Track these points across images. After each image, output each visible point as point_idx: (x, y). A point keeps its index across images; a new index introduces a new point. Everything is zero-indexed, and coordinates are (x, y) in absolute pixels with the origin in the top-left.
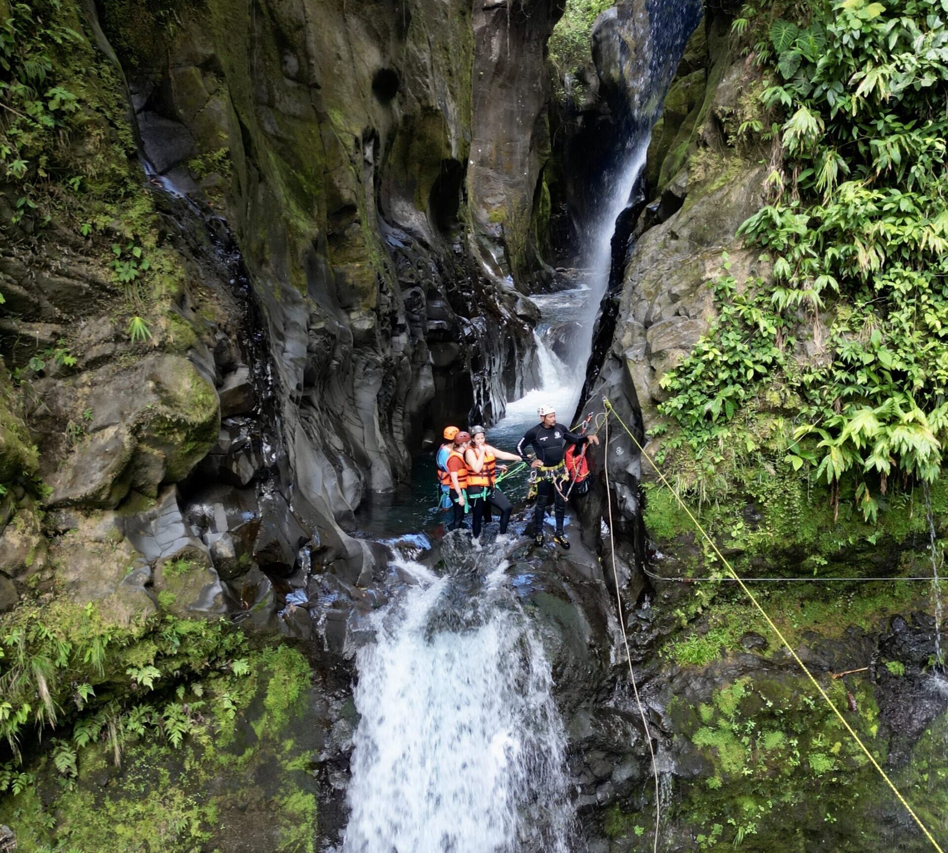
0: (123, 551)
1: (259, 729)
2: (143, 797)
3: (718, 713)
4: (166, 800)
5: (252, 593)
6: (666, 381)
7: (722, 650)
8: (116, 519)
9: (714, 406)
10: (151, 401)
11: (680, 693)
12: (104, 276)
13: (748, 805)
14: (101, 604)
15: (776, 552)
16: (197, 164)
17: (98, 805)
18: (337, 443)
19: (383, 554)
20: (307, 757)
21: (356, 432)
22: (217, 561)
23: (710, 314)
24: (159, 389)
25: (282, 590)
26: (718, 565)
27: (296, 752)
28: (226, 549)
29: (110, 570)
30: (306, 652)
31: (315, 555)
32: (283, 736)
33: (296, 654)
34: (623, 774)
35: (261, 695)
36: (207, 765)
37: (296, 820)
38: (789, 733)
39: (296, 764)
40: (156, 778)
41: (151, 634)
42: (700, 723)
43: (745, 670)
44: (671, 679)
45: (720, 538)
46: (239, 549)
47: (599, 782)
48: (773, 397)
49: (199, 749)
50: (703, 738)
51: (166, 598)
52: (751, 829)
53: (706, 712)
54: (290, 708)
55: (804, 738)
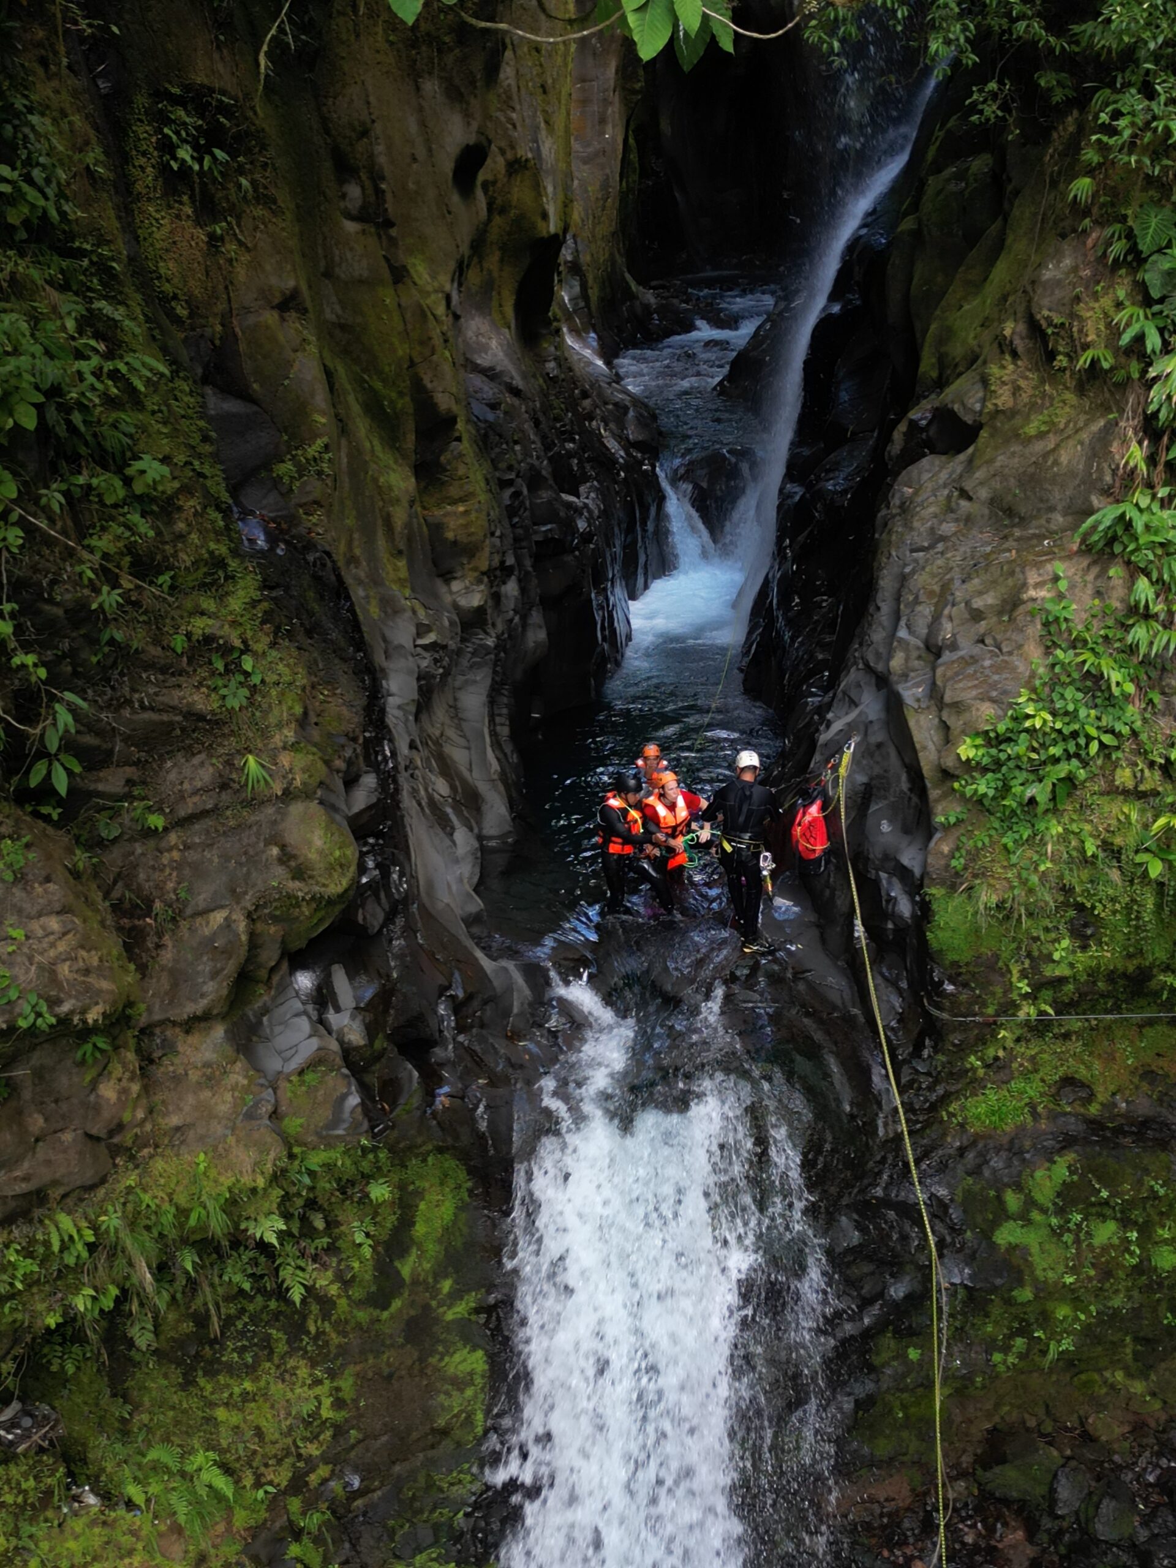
0: (238, 1075)
1: (405, 1269)
2: (251, 1370)
3: (1030, 1203)
4: (285, 1375)
5: (391, 1089)
6: (966, 750)
7: (1032, 1106)
8: (226, 1032)
9: (1039, 791)
10: (278, 878)
11: (975, 1172)
12: (200, 701)
13: (1062, 1312)
14: (218, 1154)
15: (1111, 977)
16: (286, 468)
17: (188, 1383)
18: (442, 787)
19: (537, 977)
20: (470, 1301)
21: (458, 755)
22: (348, 1052)
23: (1034, 652)
24: (286, 857)
25: (431, 1079)
26: (1032, 997)
27: (456, 1295)
28: (356, 1036)
29: (224, 1103)
30: (463, 1156)
31: (458, 1007)
32: (439, 1274)
33: (450, 1163)
34: (898, 1291)
35: (406, 1222)
36: (340, 1327)
37: (459, 1384)
38: (1126, 1223)
39: (460, 1309)
40: (267, 1345)
41: (278, 1177)
42: (1002, 1215)
43: (1067, 1142)
44: (962, 1151)
45: (1038, 960)
46: (371, 1030)
47: (865, 1303)
48: (1124, 777)
49: (326, 1304)
50: (1007, 1235)
51: (293, 1124)
52: (1067, 1344)
53: (1012, 1200)
54: (445, 1235)
55: (1146, 1231)
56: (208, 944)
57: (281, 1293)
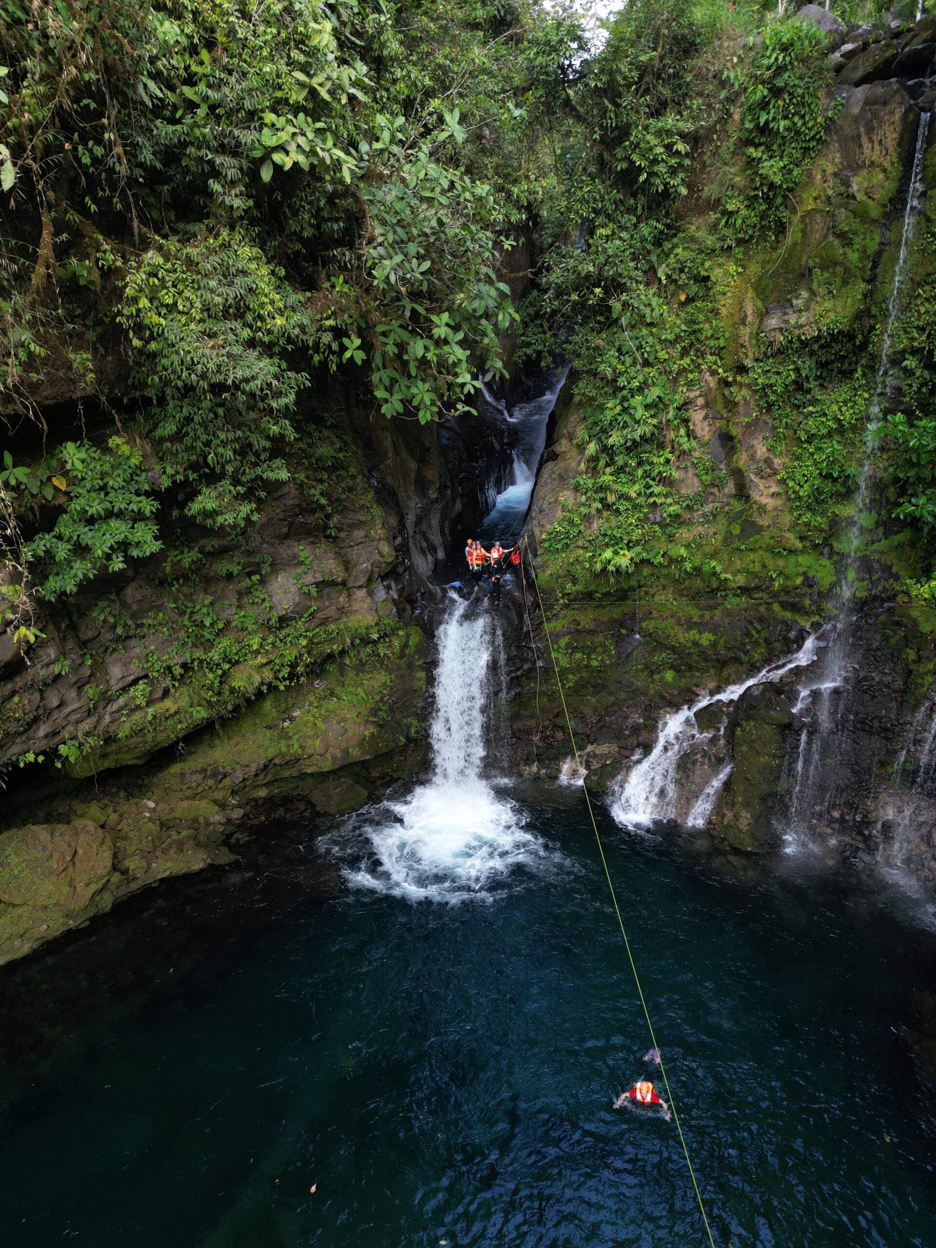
0: (369, 600)
1: (407, 652)
2: (372, 672)
3: (559, 647)
4: (379, 673)
5: (404, 610)
6: (544, 536)
7: (563, 626)
8: (366, 591)
9: (559, 546)
10: (377, 557)
12: (363, 518)
13: (571, 677)
14: (364, 617)
15: (583, 593)
16: (382, 466)
17: (357, 675)
18: (424, 545)
19: (444, 591)
20: (422, 661)
21: (431, 537)
22: (393, 600)
23: (560, 512)
24: (379, 552)
25: (414, 608)
26: (563, 597)
27: (419, 659)
28: (396, 597)
29: (366, 606)
30: (421, 628)
31: (422, 595)
32: (415, 654)
33: (418, 629)
34: (526, 667)
35: (407, 641)
36: (392, 663)
37: (420, 680)
38: (584, 653)
39: (419, 663)
40: (375, 667)
41: (377, 624)
43: (569, 633)
44: (545, 636)
45: (563, 588)
46: (400, 596)
47: (518, 669)
48: (580, 543)
49: (389, 658)
51: (381, 613)
52: (571, 684)
54: (417, 646)
55: (589, 655)
56: (362, 571)
57: (379, 655)
